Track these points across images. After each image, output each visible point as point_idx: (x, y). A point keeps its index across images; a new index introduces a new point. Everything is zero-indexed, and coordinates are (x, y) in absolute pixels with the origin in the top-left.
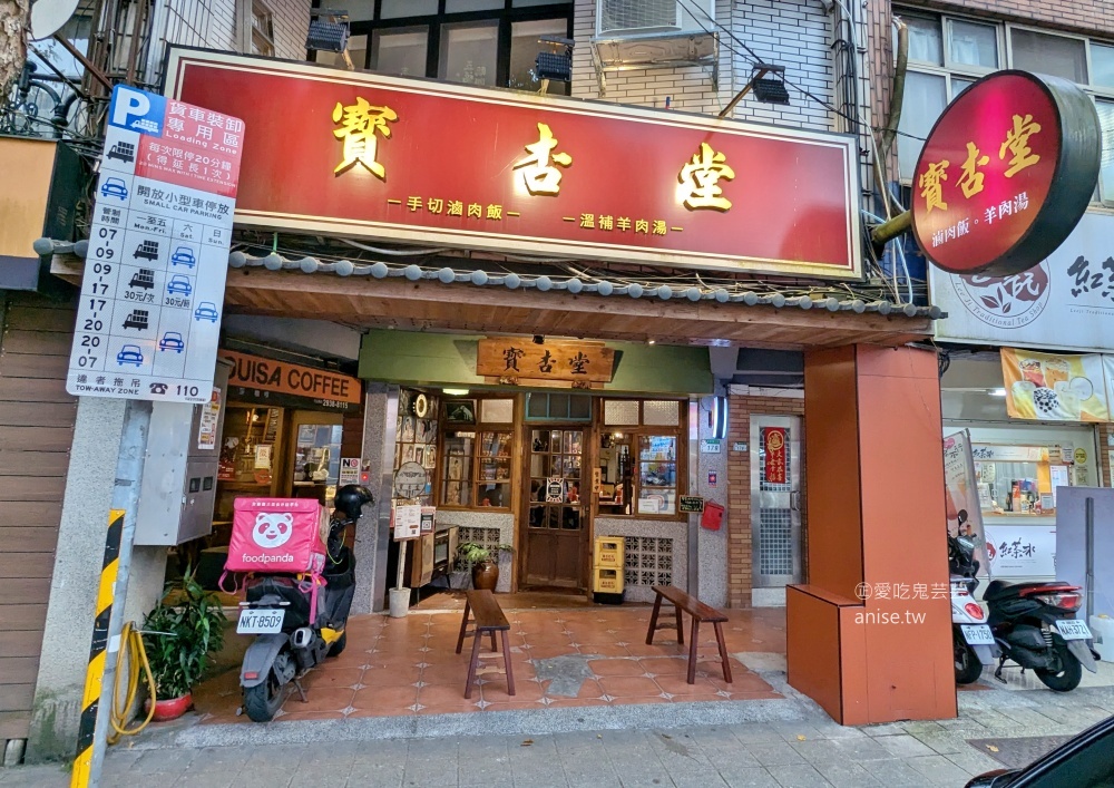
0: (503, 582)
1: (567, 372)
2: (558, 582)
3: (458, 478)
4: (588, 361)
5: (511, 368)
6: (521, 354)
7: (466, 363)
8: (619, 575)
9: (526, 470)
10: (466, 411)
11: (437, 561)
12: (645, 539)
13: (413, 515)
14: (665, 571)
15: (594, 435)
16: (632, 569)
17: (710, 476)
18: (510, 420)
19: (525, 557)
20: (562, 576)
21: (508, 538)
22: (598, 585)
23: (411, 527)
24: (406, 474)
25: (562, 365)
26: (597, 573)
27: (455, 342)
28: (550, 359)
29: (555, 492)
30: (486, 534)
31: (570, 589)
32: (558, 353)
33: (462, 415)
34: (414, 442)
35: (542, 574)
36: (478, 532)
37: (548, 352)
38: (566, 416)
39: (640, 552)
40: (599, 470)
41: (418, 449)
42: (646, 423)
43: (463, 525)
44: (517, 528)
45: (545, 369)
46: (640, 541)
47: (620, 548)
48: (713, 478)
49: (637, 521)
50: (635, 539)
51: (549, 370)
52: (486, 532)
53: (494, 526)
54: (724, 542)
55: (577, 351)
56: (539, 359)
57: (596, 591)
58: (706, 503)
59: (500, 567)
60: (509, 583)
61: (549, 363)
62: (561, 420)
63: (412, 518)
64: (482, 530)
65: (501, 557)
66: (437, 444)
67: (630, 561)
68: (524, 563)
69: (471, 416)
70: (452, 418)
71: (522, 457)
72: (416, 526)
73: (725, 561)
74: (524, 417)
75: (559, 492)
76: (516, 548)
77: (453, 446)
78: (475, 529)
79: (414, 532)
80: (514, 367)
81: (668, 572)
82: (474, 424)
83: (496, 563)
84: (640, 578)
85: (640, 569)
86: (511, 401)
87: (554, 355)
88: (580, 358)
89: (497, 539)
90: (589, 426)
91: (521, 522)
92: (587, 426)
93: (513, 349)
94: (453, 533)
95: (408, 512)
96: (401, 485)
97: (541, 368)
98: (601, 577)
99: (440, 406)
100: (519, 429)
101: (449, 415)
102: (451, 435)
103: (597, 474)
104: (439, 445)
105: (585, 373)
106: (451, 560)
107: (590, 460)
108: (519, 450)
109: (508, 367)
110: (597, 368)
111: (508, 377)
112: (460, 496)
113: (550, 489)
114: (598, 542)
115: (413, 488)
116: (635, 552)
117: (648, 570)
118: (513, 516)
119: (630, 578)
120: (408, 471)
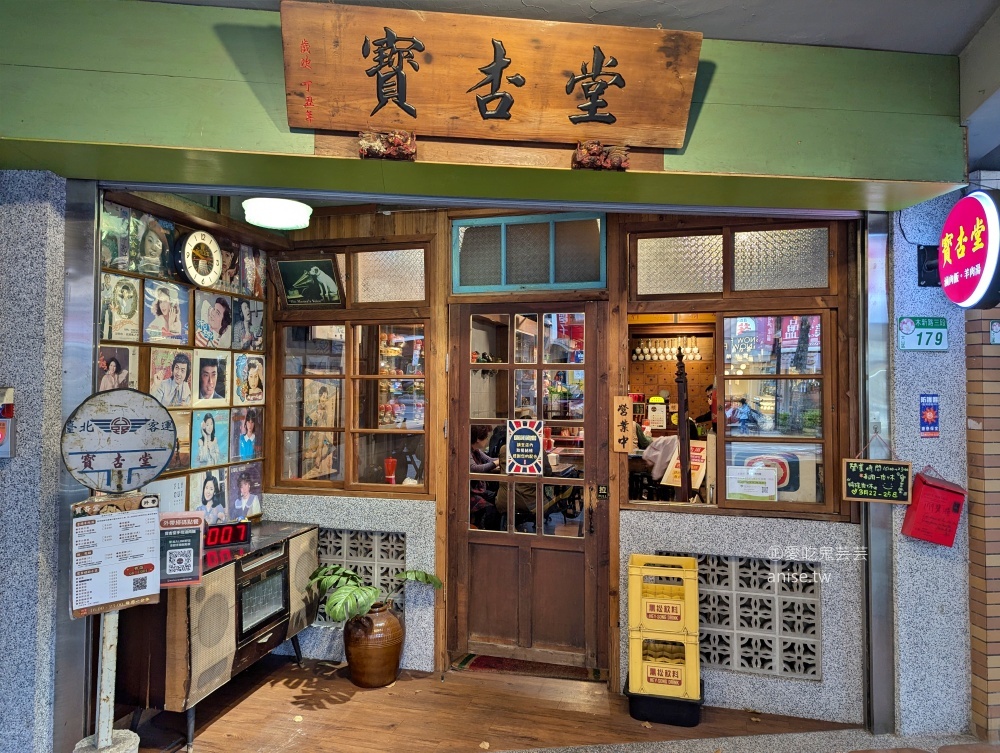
0: (416, 651)
1: (556, 120)
2: (539, 652)
3: (330, 424)
4: (620, 82)
5: (391, 105)
6: (418, 56)
7: (258, 95)
8: (692, 653)
9: (459, 402)
10: (324, 279)
11: (247, 626)
12: (746, 563)
13: (134, 538)
14: (799, 639)
15: (612, 319)
16: (716, 630)
17: (923, 408)
18: (417, 294)
19: (462, 597)
20: (549, 639)
21: (425, 555)
22: (641, 678)
23: (129, 572)
24: (104, 424)
25: (544, 97)
26: (636, 650)
27: (223, 31)
28: (507, 73)
29: (525, 452)
30: (376, 544)
31: (566, 669)
32: (531, 53)
33: (314, 289)
34: (192, 346)
35: (504, 635)
36: (361, 539)
37: (499, 50)
38: (548, 282)
39: (734, 591)
40: (628, 401)
41: (204, 363)
42: (739, 286)
43: (326, 525)
44: (443, 534)
45: (492, 107)
46: (734, 566)
47: (691, 589)
48: (930, 415)
49: (724, 519)
50: (721, 561)
51: (503, 114)
52: (376, 539)
53: (392, 528)
54: (960, 571)
55: (590, 46)
56: (472, 72)
57: (634, 689)
58: (918, 478)
59: (408, 616)
60: (430, 652)
61: (506, 88)
62: (532, 289)
63: (133, 548)
64: (368, 535)
65: (410, 593)
66: (267, 352)
67: (712, 611)
68: (462, 609)
69: (334, 288)
70: (296, 295)
71: (450, 374)
72: (149, 568)
73: (963, 620)
74: (449, 286)
75: (536, 452)
76: (443, 578)
77: (312, 359)
78: (355, 534)
79: (140, 585)
80: (401, 101)
81: (809, 640)
82: (344, 306)
83: (399, 609)
84: (736, 652)
85: (736, 632)
86: (418, 255)
87: (521, 60)
88: (597, 71)
89: (400, 554)
90: (600, 299)
91: (452, 517)
92: (598, 299)
93: (390, 39)
94: (300, 547)
95: (116, 530)
96: (88, 458)
97: (482, 105)
98: (646, 656)
99: (267, 271)
100: (440, 314)
101: (289, 287)
102: (302, 333)
103: (623, 408)
104: (272, 355)
105: (610, 120)
106: (297, 605)
107: (604, 376)
108: (442, 359)
109: (382, 102)
110: (648, 108)
111: (383, 134)
112: (337, 454)
113: (514, 443)
114: (635, 573)
115: (131, 461)
116: (722, 591)
117: (756, 634)
118: (432, 505)
119: (713, 651)
120: (111, 415)
